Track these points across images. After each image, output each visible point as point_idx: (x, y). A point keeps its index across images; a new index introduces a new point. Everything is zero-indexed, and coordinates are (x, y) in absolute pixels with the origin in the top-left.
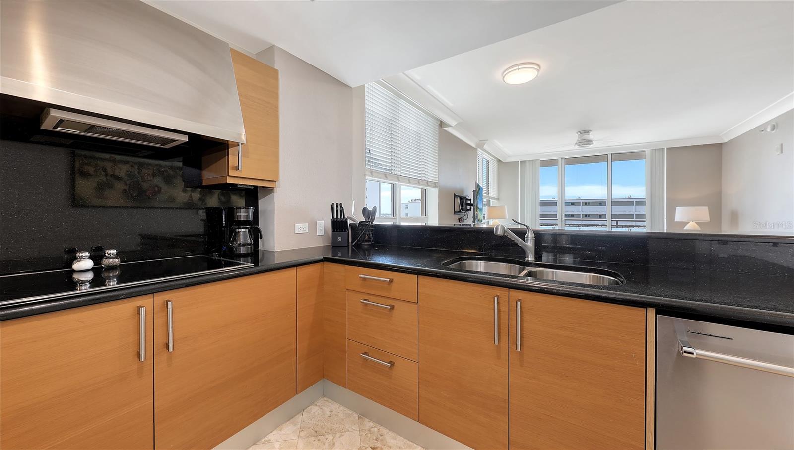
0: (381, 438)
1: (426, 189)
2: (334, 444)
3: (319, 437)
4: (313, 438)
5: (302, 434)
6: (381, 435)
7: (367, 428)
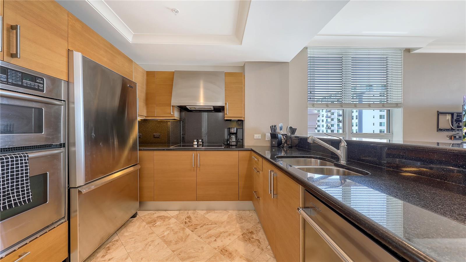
0: (258, 231)
1: (389, 110)
2: (242, 223)
3: (241, 219)
4: (239, 218)
5: (238, 215)
6: (259, 231)
7: (257, 226)
